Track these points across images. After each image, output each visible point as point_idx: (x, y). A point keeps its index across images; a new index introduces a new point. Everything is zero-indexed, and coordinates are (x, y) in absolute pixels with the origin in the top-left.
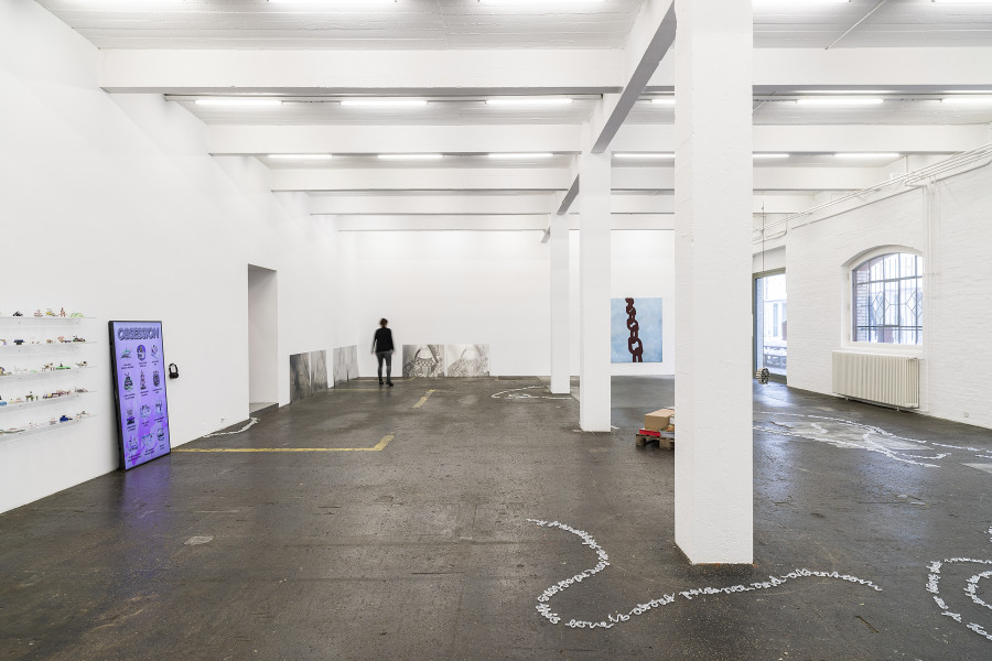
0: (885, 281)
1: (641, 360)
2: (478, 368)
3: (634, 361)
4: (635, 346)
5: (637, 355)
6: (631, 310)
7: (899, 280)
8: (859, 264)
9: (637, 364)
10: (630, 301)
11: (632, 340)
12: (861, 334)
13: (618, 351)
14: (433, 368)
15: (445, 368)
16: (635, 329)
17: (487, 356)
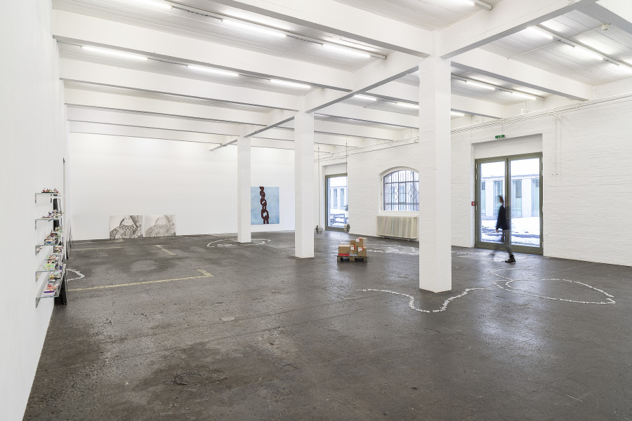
0: (399, 183)
1: (268, 223)
2: (167, 231)
3: (264, 223)
4: (265, 214)
5: (266, 220)
6: (262, 194)
7: (405, 182)
8: (386, 175)
9: (266, 225)
10: (262, 188)
11: (264, 211)
12: (387, 206)
13: (255, 218)
14: (134, 232)
15: (143, 232)
16: (265, 205)
17: (174, 222)
